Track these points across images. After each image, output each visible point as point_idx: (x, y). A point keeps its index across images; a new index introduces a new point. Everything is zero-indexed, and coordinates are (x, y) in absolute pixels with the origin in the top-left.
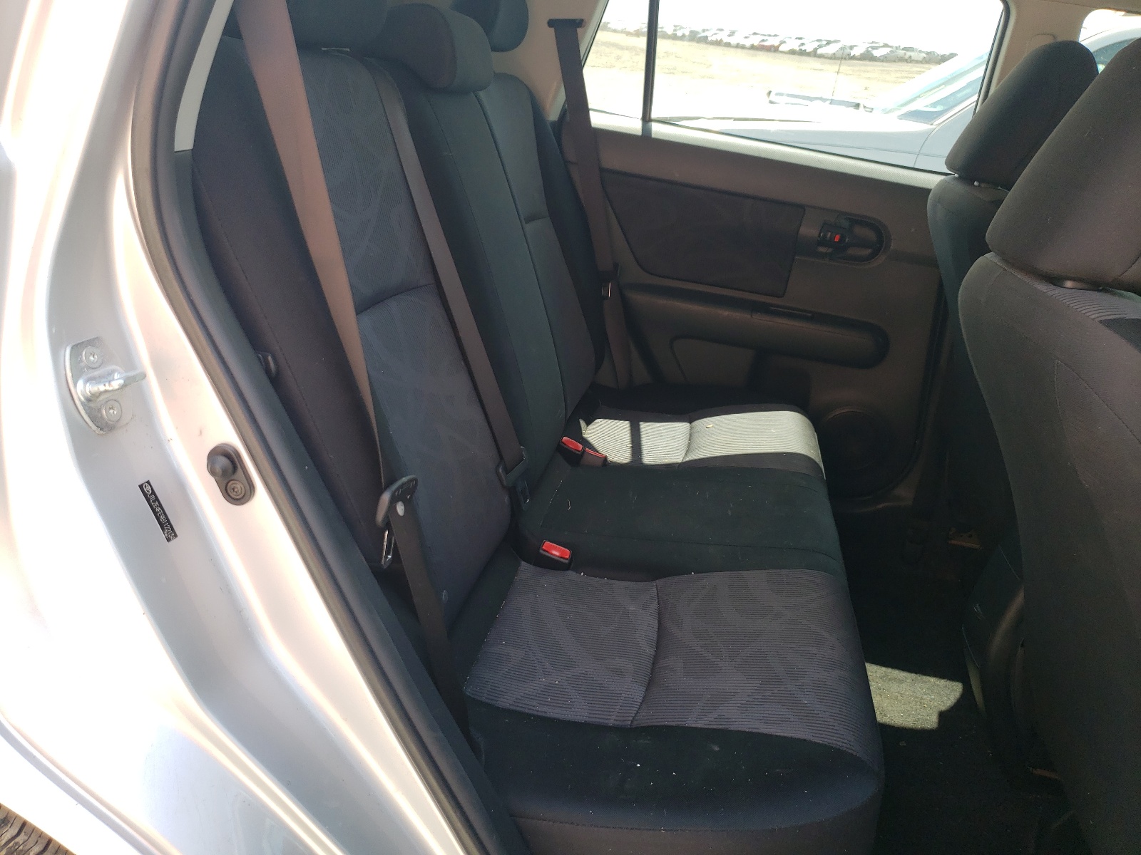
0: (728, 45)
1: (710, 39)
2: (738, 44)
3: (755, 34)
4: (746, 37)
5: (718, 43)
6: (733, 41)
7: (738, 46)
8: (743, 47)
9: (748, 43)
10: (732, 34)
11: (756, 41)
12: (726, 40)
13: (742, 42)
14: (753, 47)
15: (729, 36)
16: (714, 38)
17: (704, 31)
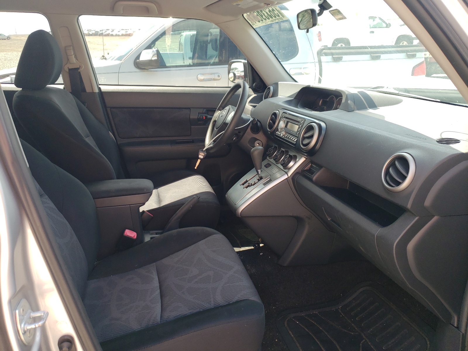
0: (112, 35)
1: (104, 34)
2: (116, 34)
3: (122, 30)
4: (119, 32)
5: (108, 35)
6: (114, 33)
7: (116, 35)
8: (119, 36)
9: (120, 34)
10: (113, 31)
11: (124, 32)
12: (111, 33)
13: (118, 33)
14: (123, 35)
15: (112, 32)
16: (106, 33)
17: (101, 31)
